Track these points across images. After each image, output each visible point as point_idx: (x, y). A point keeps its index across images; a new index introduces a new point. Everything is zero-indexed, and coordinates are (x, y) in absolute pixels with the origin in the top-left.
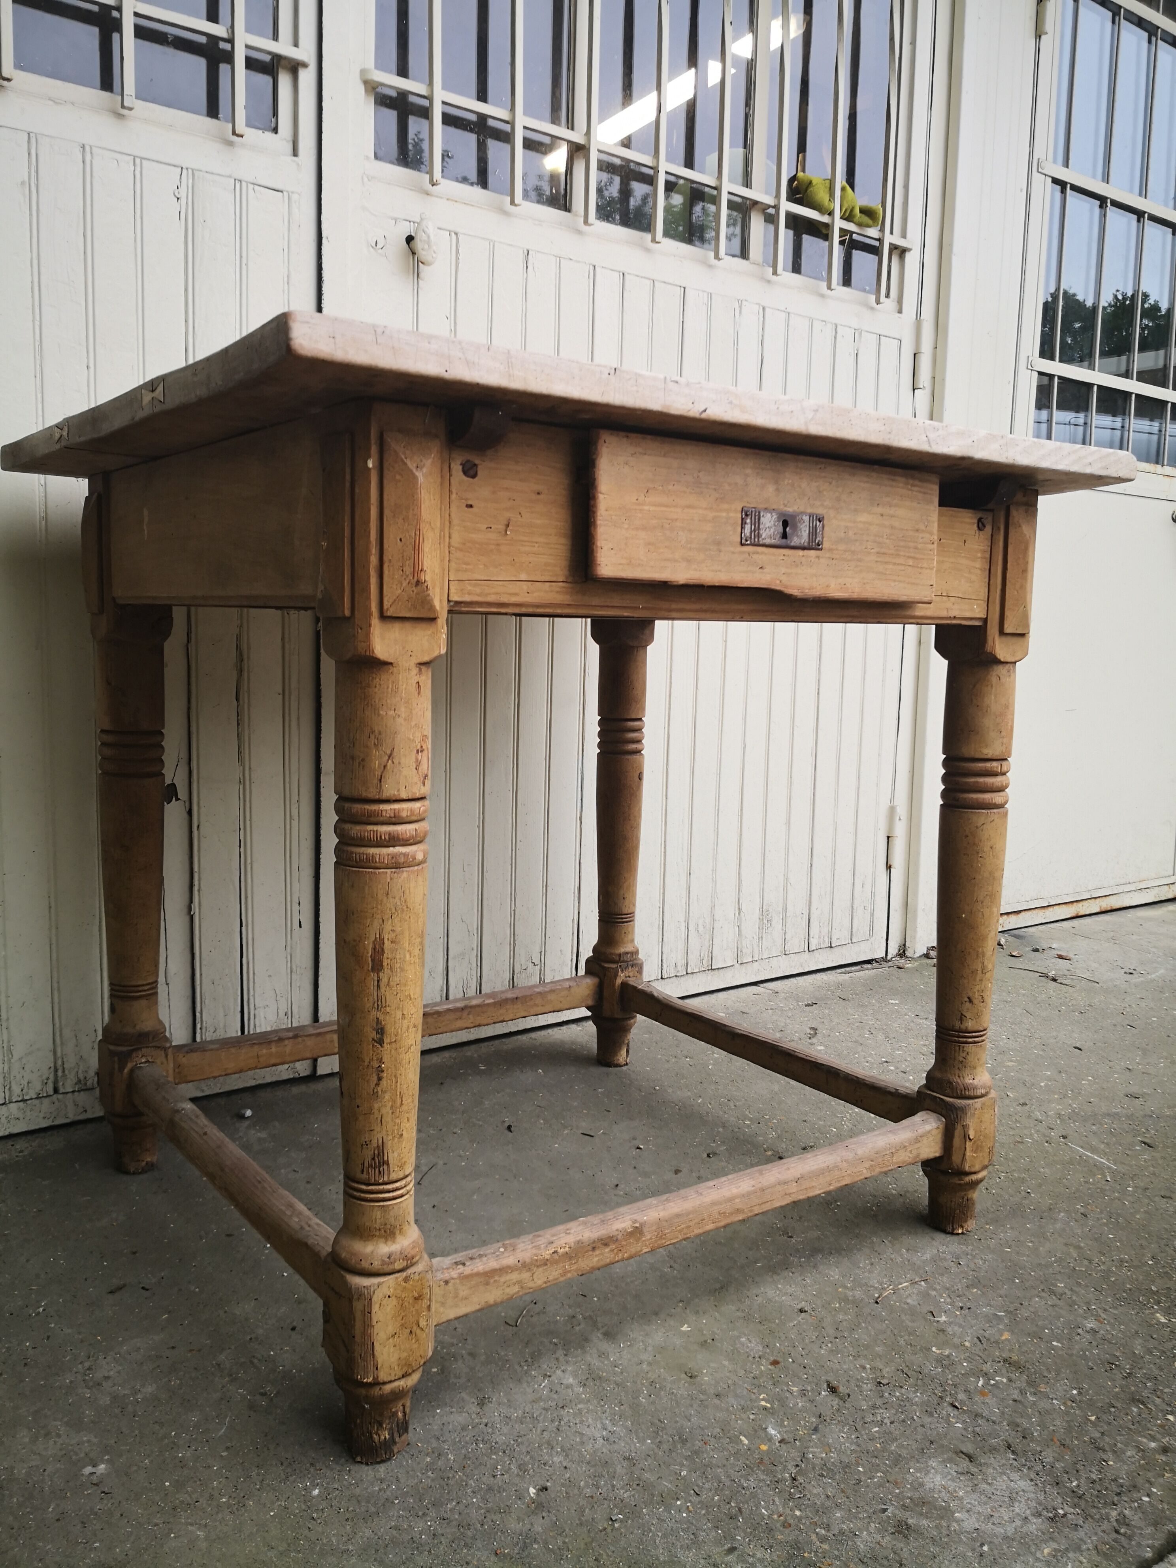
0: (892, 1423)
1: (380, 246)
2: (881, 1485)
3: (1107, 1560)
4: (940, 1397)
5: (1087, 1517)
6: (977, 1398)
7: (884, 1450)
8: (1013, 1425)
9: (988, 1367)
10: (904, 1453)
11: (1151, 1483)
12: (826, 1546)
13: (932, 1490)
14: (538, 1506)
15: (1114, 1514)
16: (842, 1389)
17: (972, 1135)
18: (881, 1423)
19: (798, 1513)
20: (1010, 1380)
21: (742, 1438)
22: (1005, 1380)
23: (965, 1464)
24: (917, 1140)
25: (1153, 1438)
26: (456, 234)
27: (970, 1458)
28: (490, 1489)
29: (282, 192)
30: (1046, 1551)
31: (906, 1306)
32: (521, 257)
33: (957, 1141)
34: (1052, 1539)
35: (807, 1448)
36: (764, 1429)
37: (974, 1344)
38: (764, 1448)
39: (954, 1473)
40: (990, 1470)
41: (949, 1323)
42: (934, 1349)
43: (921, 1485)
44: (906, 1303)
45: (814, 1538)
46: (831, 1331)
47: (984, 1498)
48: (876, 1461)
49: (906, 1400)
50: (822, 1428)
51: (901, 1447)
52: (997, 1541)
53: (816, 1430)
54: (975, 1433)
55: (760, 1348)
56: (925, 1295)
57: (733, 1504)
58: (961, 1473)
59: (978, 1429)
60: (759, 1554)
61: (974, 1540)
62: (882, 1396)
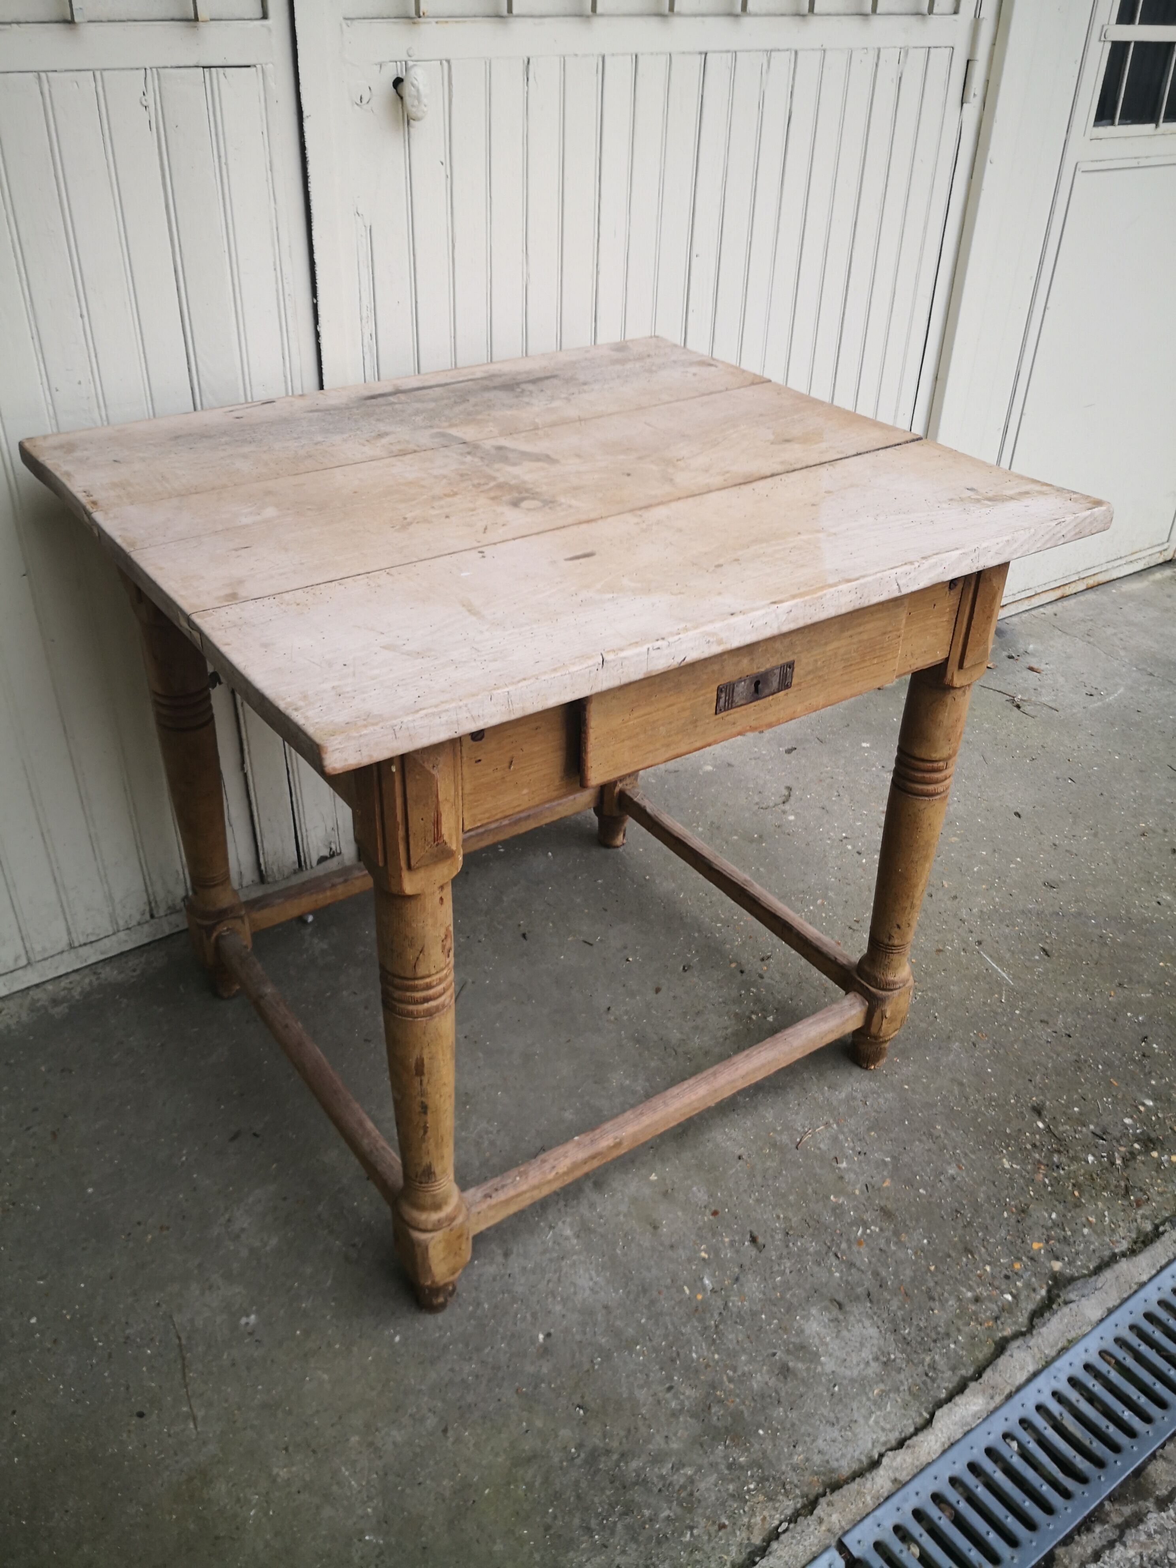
0: (791, 1272)
1: (365, 100)
2: (775, 1332)
3: (914, 1399)
4: (829, 1247)
5: (909, 1361)
6: (855, 1248)
7: (782, 1298)
8: (876, 1274)
9: (867, 1217)
10: (795, 1301)
11: (959, 1330)
12: (732, 1386)
13: (809, 1337)
14: (545, 1351)
15: (928, 1359)
16: (761, 1240)
17: (888, 1014)
18: (783, 1273)
19: (716, 1356)
20: (881, 1230)
21: (686, 1288)
22: (877, 1230)
23: (835, 1312)
24: (843, 1023)
25: (971, 1288)
26: (448, 61)
27: (840, 1306)
28: (513, 1335)
29: (255, 66)
30: (876, 1392)
31: (818, 1152)
32: (521, 67)
33: (876, 1019)
34: (883, 1381)
35: (729, 1296)
36: (702, 1279)
37: (862, 1192)
38: (700, 1297)
39: (827, 1321)
40: (852, 1318)
41: (847, 1170)
42: (832, 1197)
43: (802, 1331)
44: (819, 1149)
45: (725, 1378)
46: (759, 1180)
47: (843, 1344)
48: (775, 1309)
49: (804, 1250)
50: (742, 1278)
51: (794, 1295)
52: (845, 1382)
53: (737, 1279)
54: (847, 1282)
55: (706, 1198)
56: (835, 1139)
57: (674, 1349)
58: (831, 1321)
59: (850, 1278)
60: (687, 1393)
61: (830, 1381)
62: (787, 1246)
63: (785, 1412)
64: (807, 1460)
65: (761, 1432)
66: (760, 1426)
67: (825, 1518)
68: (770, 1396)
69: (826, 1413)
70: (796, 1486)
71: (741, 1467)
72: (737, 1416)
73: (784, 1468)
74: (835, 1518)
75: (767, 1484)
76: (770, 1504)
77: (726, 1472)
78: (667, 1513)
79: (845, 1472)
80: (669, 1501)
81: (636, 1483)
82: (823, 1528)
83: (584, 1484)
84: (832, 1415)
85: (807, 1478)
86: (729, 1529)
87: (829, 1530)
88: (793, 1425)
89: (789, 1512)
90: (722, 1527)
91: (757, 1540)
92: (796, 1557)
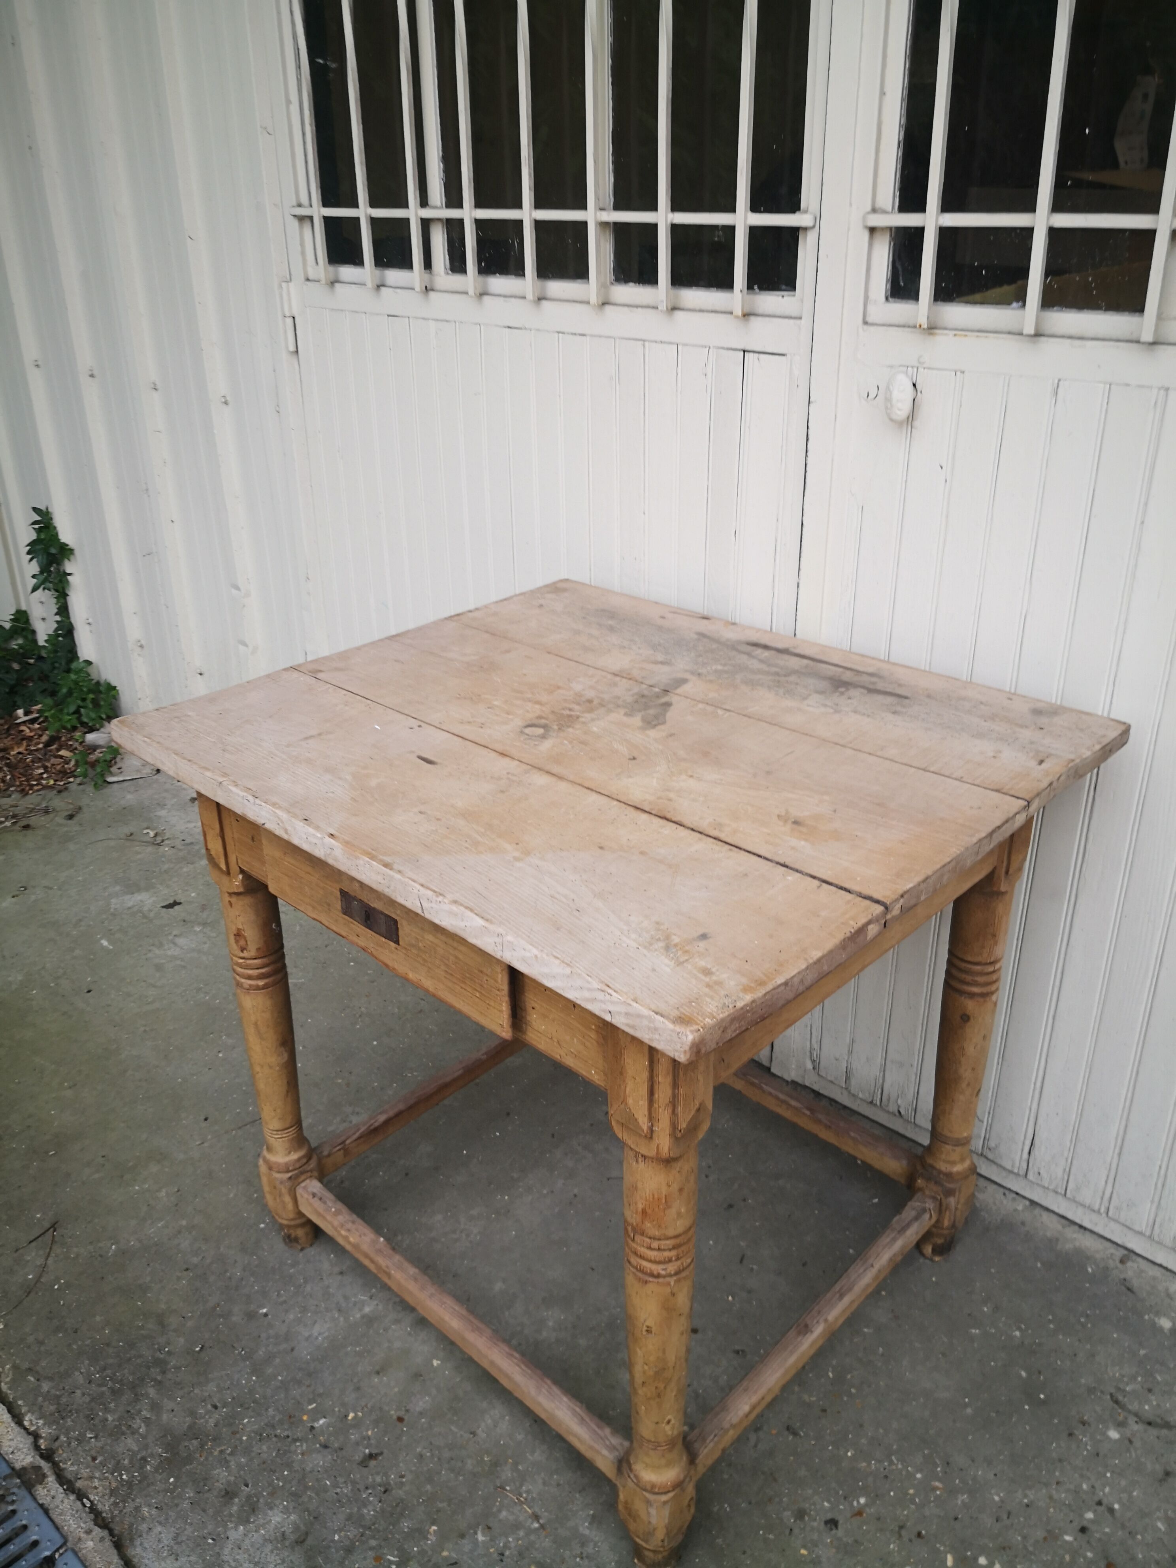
0: (337, 1493)
2: (271, 1484)
4: (369, 1528)
6: (371, 1554)
7: (307, 1488)
9: (412, 1564)
10: (305, 1499)
12: (216, 1453)
13: (266, 1515)
16: (373, 1463)
18: (335, 1485)
19: (244, 1438)
21: (314, 1405)
26: (963, 373)
27: (300, 1542)
28: (265, 1292)
35: (306, 1442)
36: (325, 1417)
37: (446, 1558)
38: (305, 1418)
39: (283, 1530)
40: (286, 1554)
41: (475, 1542)
42: (435, 1528)
43: (271, 1509)
44: (500, 1511)
45: (223, 1448)
46: (446, 1454)
47: (258, 1546)
48: (294, 1482)
49: (365, 1504)
50: (329, 1450)
51: (310, 1497)
52: (217, 1549)
53: (326, 1447)
54: (329, 1547)
55: (418, 1409)
56: (516, 1526)
57: (252, 1405)
58: (283, 1534)
59: (333, 1550)
60: (210, 1420)
61: (219, 1535)
62: (367, 1488)
63: (189, 1498)
64: (144, 1519)
65: (172, 1480)
66: (177, 1479)
67: (90, 1536)
68: (205, 1485)
69: (186, 1532)
70: (121, 1511)
71: (142, 1467)
72: (189, 1459)
73: (138, 1500)
74: (90, 1544)
75: (125, 1488)
76: (108, 1491)
77: (139, 1457)
78: (110, 1418)
79: (131, 1552)
80: (120, 1419)
81: (136, 1395)
82: (83, 1535)
83: (139, 1361)
84: (184, 1538)
85: (128, 1520)
86: (92, 1464)
87: (80, 1539)
88: (177, 1505)
89: (100, 1507)
90: (94, 1459)
91: (79, 1484)
92: (61, 1514)
